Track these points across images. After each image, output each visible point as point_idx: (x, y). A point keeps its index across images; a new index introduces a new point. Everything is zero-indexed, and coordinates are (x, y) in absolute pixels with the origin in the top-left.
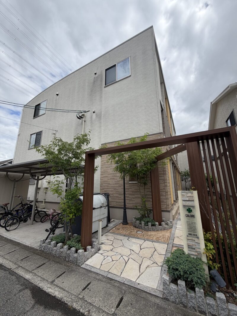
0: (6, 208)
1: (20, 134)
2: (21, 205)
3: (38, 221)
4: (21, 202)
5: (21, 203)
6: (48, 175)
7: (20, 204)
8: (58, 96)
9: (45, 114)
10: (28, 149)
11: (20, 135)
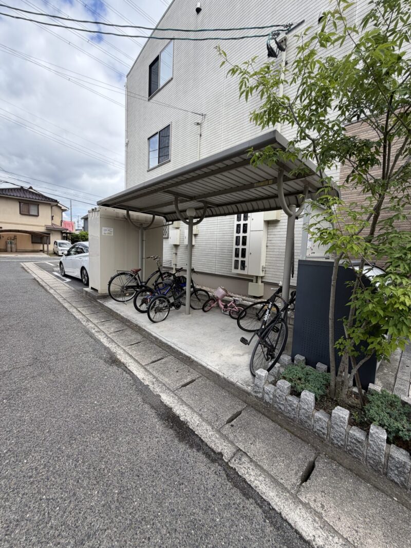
0: (137, 278)
1: (128, 141)
2: (159, 274)
3: (195, 307)
4: (159, 269)
5: (159, 271)
6: (206, 217)
7: (157, 272)
8: (201, 13)
9: (172, 79)
10: (148, 171)
11: (130, 144)
